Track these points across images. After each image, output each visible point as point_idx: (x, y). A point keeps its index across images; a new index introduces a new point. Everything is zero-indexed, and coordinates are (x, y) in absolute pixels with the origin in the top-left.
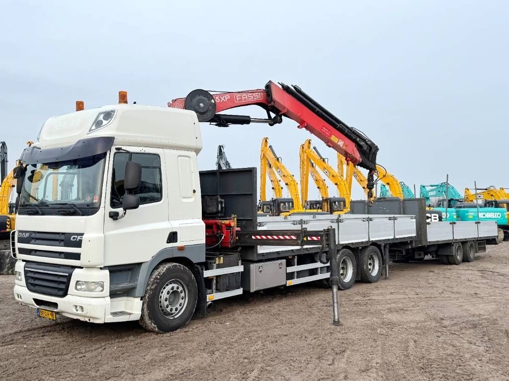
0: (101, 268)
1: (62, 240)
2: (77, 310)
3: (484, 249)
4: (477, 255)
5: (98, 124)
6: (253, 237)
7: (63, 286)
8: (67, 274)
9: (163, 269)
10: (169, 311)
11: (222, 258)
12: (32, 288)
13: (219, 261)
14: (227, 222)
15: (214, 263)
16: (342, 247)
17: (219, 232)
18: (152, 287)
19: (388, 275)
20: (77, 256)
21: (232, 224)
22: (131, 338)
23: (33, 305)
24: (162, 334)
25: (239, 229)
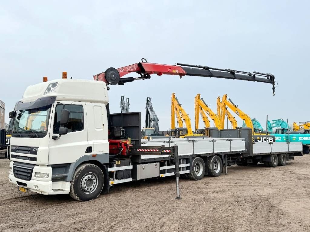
0: (47, 166)
1: (29, 151)
2: (35, 188)
3: (293, 158)
4: (287, 162)
5: (49, 89)
6: (138, 150)
7: (29, 175)
8: (31, 169)
9: (83, 167)
10: (86, 190)
11: (120, 161)
12: (16, 175)
13: (118, 163)
14: (125, 141)
15: (115, 164)
16: (195, 156)
17: (120, 147)
18: (76, 177)
19: (227, 172)
20: (35, 159)
21: (128, 143)
22: (65, 203)
23: (17, 185)
24: (82, 202)
25: (131, 145)
